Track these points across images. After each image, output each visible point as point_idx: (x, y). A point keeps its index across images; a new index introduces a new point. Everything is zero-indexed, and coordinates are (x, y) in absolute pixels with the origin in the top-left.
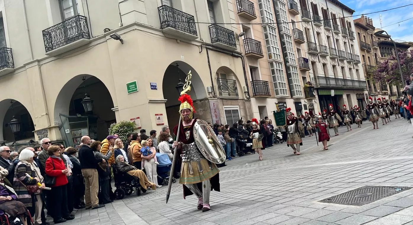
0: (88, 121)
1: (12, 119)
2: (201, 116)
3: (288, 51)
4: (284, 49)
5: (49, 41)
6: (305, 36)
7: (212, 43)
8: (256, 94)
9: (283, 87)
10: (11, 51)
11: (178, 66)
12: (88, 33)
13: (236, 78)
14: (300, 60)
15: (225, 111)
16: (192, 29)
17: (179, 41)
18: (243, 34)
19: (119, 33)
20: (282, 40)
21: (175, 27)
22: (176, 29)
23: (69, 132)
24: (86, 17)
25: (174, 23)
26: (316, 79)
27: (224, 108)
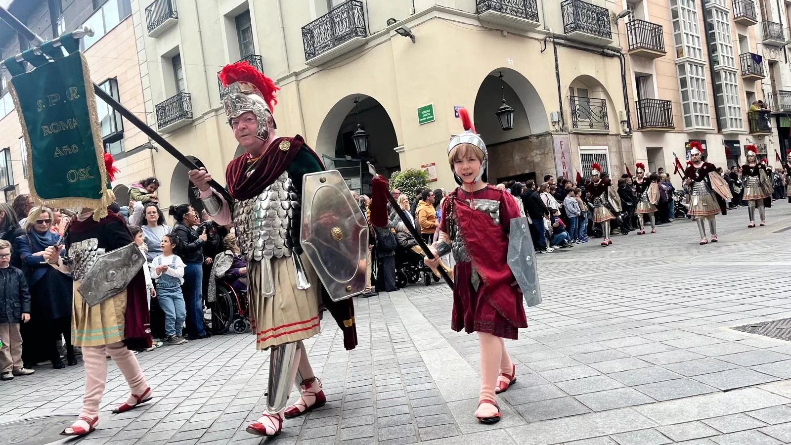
0: (360, 166)
2: (536, 163)
3: (719, 42)
4: (710, 37)
5: (310, 42)
6: (758, 10)
7: (565, 33)
8: (645, 125)
9: (701, 111)
10: (261, 60)
11: (503, 76)
12: (364, 27)
13: (607, 97)
14: (745, 58)
15: (582, 155)
16: (530, 10)
17: (505, 33)
18: (628, 13)
19: (408, 26)
20: (708, 20)
21: (500, 10)
22: (502, 12)
24: (362, 3)
25: (498, 3)
26: (776, 94)
27: (579, 149)
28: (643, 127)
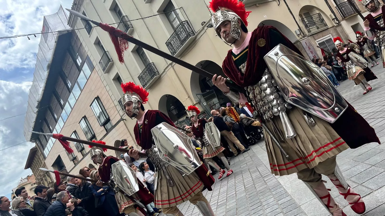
0: (214, 92)
1: (171, 107)
5: (171, 48)
10: (154, 64)
13: (320, 11)
17: (258, 5)
23: (206, 104)
24: (187, 21)
27: (316, 42)
28: (345, 17)
